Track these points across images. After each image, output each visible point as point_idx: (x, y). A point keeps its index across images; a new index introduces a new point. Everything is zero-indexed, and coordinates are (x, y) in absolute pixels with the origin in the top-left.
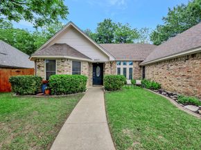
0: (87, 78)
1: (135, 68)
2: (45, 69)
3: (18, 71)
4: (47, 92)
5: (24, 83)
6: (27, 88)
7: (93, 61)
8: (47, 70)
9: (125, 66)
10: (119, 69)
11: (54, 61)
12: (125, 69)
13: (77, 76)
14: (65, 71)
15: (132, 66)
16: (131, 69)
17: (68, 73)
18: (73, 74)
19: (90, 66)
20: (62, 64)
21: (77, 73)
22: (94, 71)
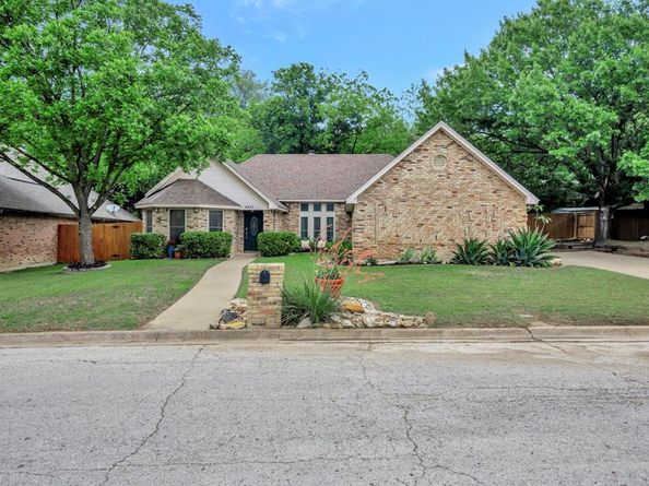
0: (231, 236)
1: (340, 217)
2: (168, 223)
3: (115, 227)
4: (178, 255)
5: (152, 242)
6: (153, 249)
7: (243, 208)
8: (171, 225)
9: (317, 214)
10: (305, 220)
11: (182, 211)
12: (317, 220)
13: (218, 233)
14: (198, 226)
15: (331, 214)
16: (330, 220)
17: (202, 229)
18: (211, 230)
19: (238, 217)
20: (194, 215)
21: (216, 230)
22: (247, 224)
